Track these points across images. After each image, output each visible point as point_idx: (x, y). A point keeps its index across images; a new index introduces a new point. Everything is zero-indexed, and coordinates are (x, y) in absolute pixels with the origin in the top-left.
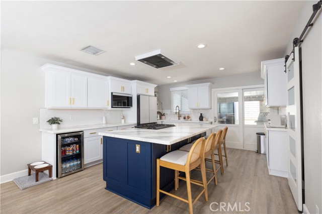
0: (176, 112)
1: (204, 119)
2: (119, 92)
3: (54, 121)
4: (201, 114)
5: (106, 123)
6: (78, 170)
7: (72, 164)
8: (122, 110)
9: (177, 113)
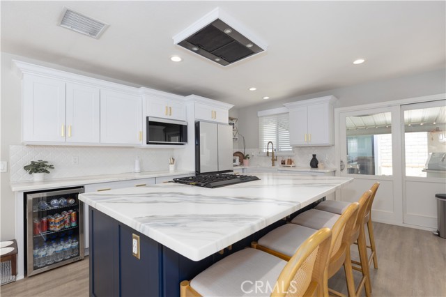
0: (268, 153)
1: (318, 165)
2: (161, 116)
3: (37, 167)
4: (314, 156)
5: (141, 172)
6: (72, 260)
7: (60, 248)
8: (173, 149)
9: (270, 155)
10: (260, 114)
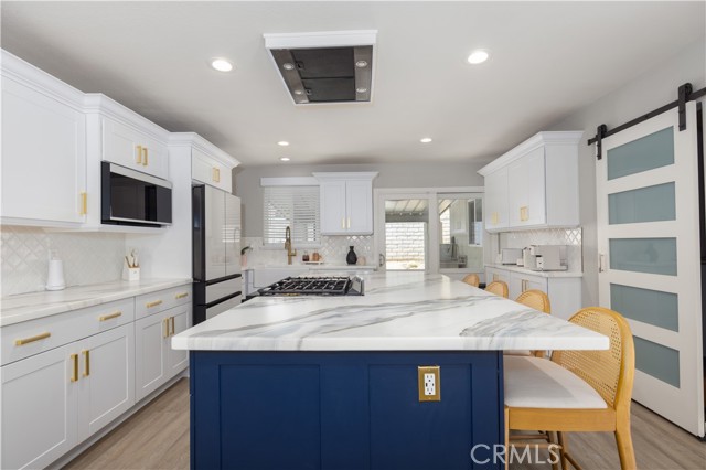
4: (352, 248)
10: (265, 181)
